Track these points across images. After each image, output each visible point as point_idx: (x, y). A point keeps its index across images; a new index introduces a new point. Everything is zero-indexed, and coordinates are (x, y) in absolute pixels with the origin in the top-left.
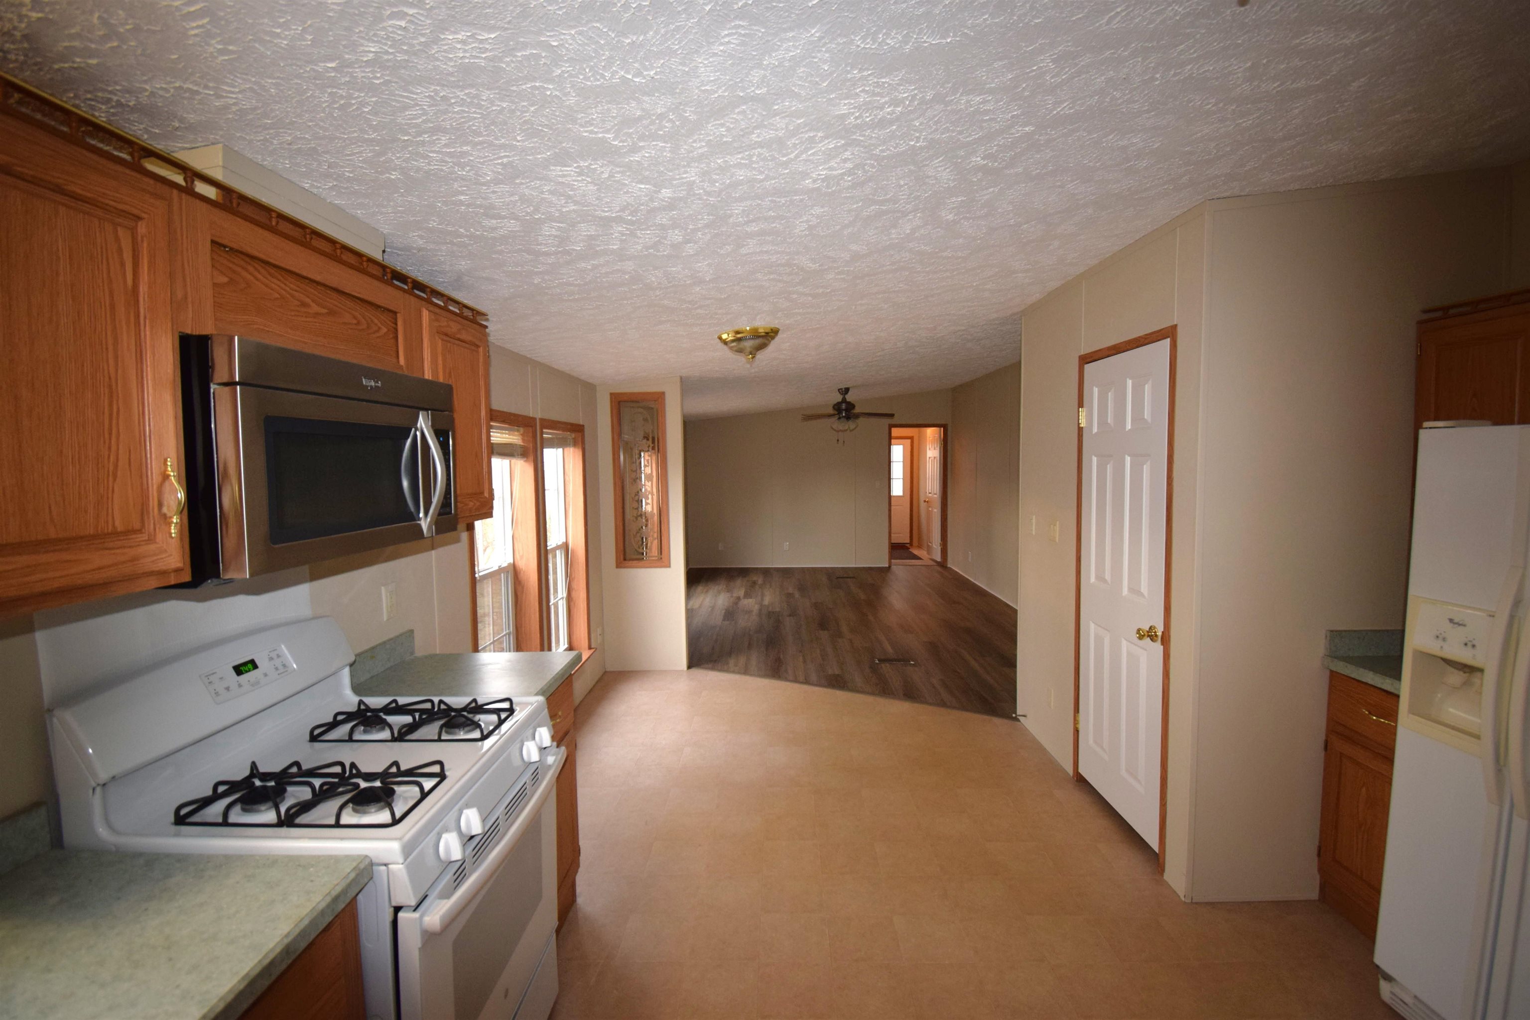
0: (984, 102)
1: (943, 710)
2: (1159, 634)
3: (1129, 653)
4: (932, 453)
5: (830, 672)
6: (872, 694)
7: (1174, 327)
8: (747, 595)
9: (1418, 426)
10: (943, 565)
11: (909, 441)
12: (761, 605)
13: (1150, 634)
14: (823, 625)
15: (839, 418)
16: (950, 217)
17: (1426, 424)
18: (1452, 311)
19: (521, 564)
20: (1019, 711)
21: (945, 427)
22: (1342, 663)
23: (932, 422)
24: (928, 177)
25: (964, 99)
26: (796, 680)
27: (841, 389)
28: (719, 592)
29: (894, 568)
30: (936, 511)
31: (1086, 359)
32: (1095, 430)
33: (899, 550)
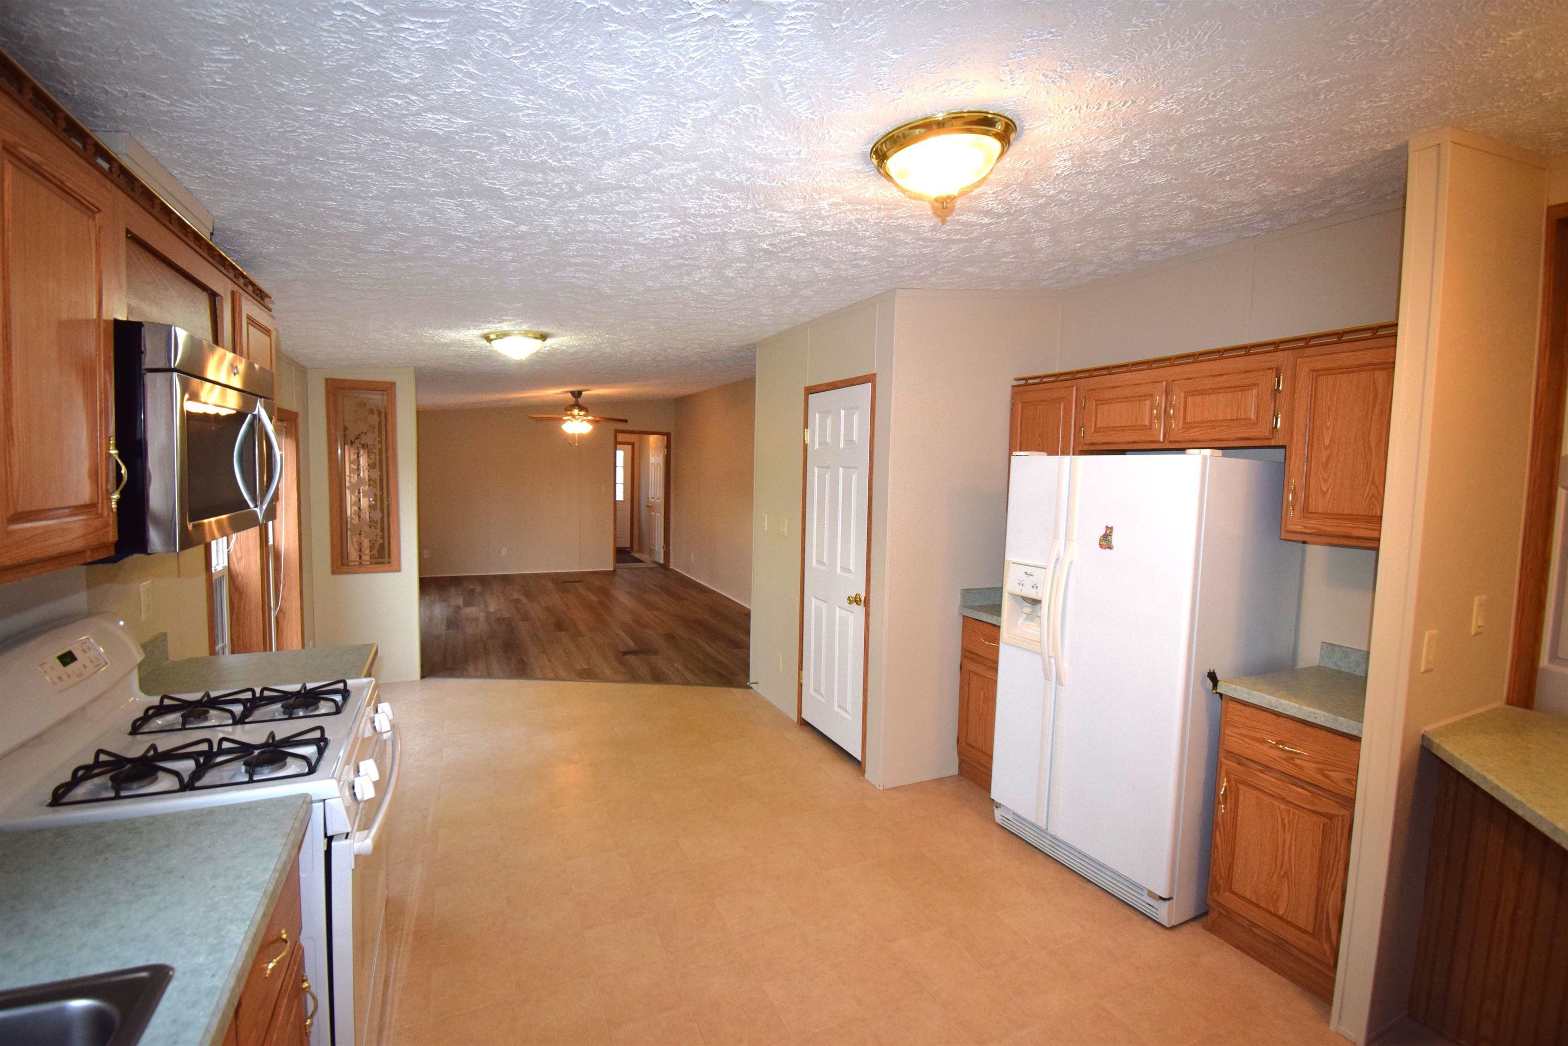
0: (781, 217)
1: (689, 688)
2: (863, 599)
3: (840, 617)
4: (655, 459)
5: (578, 667)
6: (624, 681)
7: (875, 375)
8: (467, 604)
9: (1010, 455)
10: (665, 567)
11: (630, 447)
12: (487, 613)
13: (857, 600)
14: (560, 626)
16: (731, 275)
17: (1015, 453)
18: (1030, 381)
19: (238, 567)
20: (752, 680)
21: (668, 435)
22: (969, 610)
23: (655, 430)
24: (728, 250)
25: (769, 213)
26: (545, 678)
27: (574, 392)
28: (433, 602)
29: (619, 571)
30: (660, 516)
31: (811, 390)
32: (817, 447)
33: (622, 555)
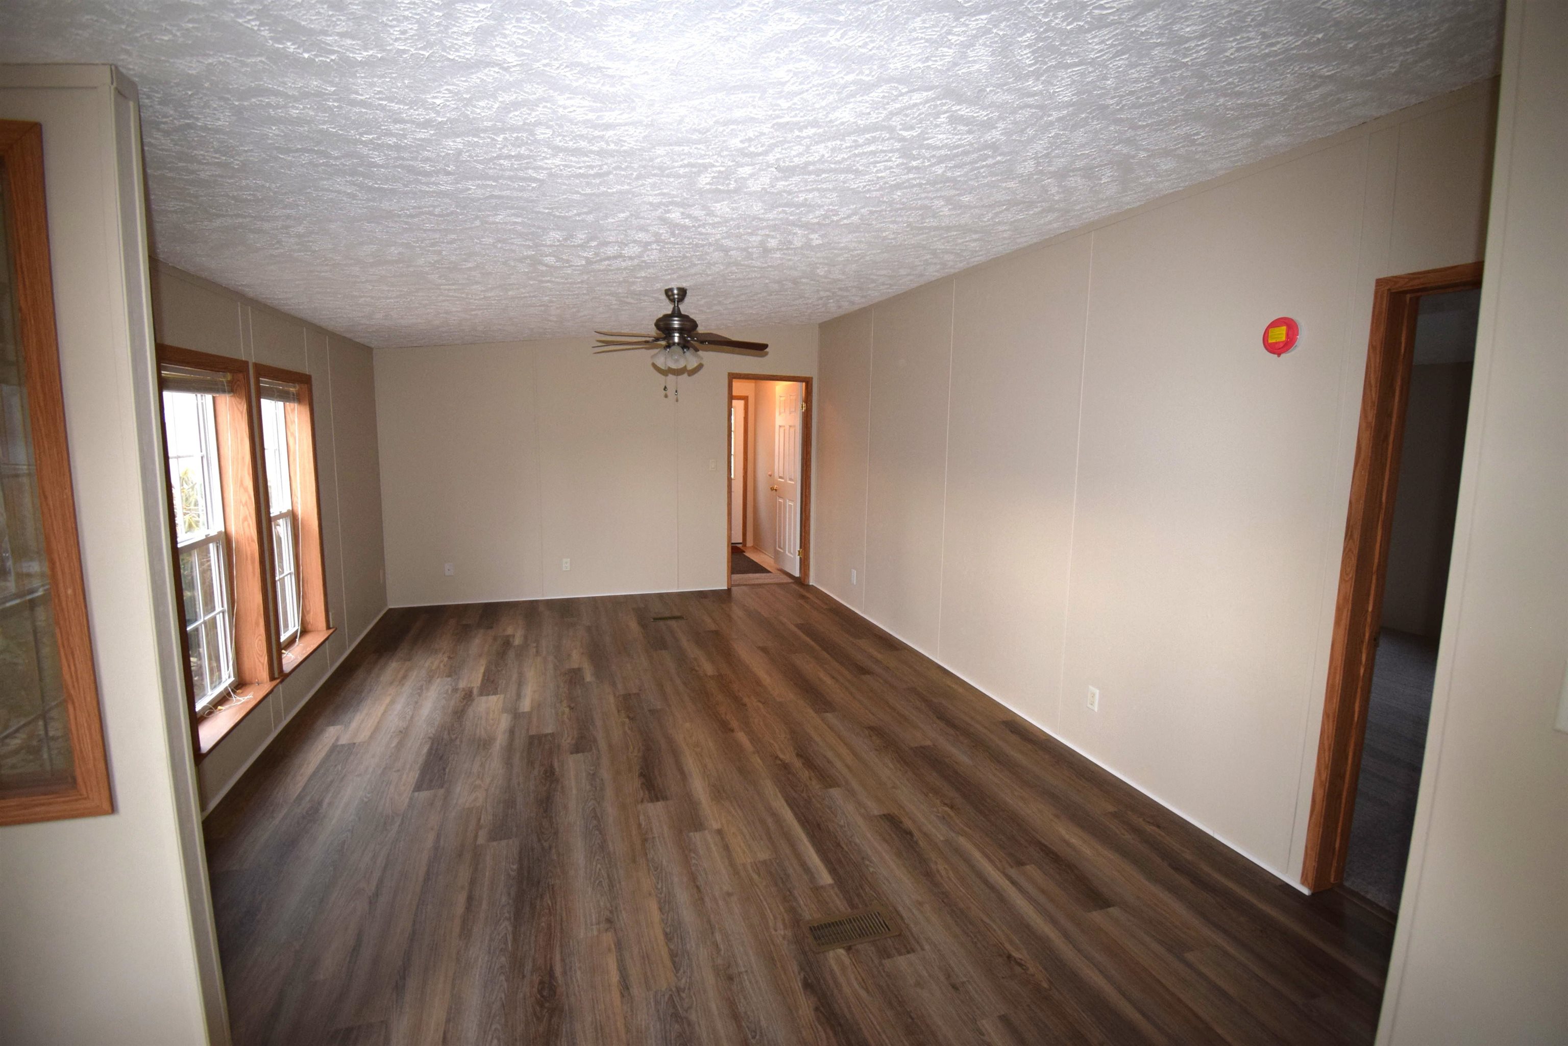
4: (785, 419)
10: (802, 582)
11: (742, 402)
12: (516, 715)
15: (668, 346)
21: (808, 383)
23: (788, 375)
27: (671, 290)
29: (734, 589)
